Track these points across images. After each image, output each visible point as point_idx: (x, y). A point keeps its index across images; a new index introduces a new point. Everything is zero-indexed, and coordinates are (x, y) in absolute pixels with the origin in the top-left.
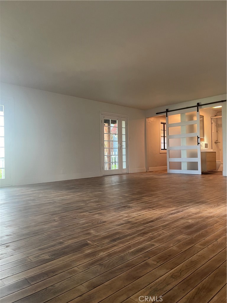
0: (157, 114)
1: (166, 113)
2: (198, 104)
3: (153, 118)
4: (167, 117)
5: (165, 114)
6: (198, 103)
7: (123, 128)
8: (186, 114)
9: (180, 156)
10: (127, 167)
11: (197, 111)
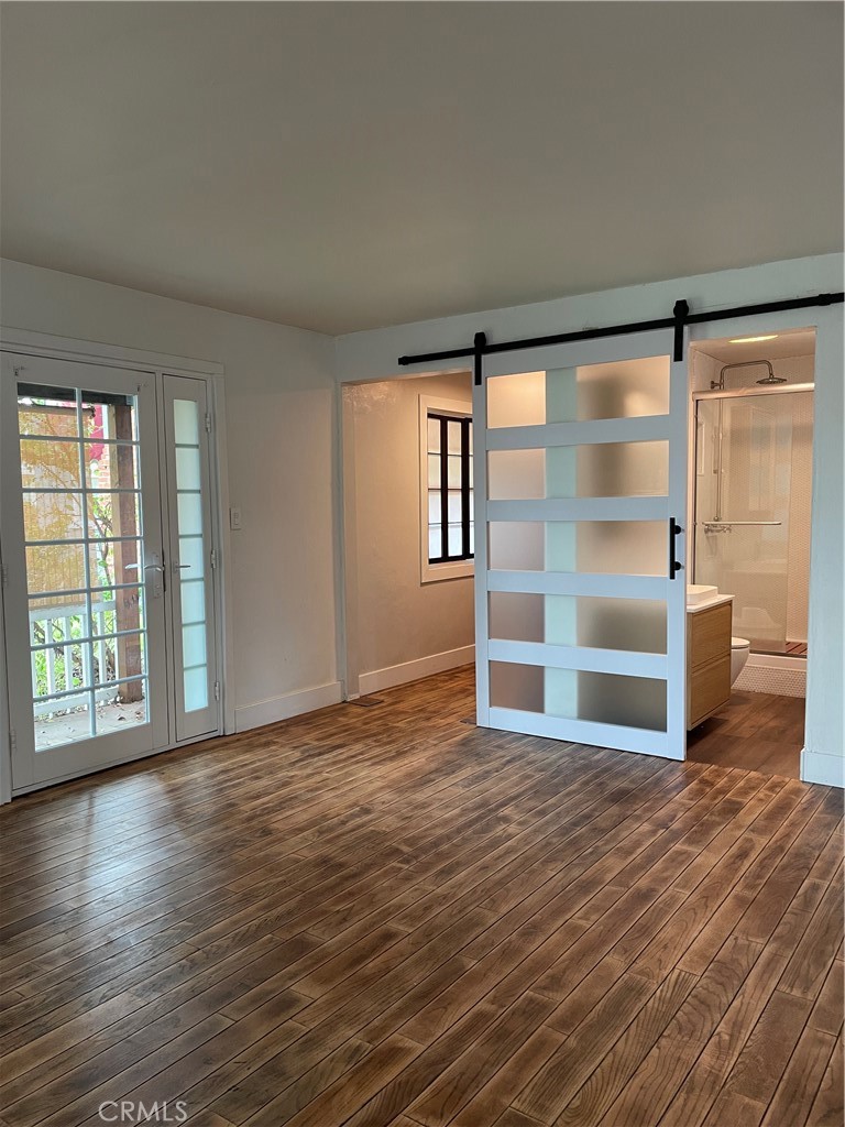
0: (404, 361)
1: (473, 357)
2: (681, 307)
3: (383, 387)
4: (478, 382)
5: (468, 364)
6: (684, 302)
7: (177, 449)
8: (583, 373)
9: (537, 634)
10: (212, 697)
11: (668, 359)
